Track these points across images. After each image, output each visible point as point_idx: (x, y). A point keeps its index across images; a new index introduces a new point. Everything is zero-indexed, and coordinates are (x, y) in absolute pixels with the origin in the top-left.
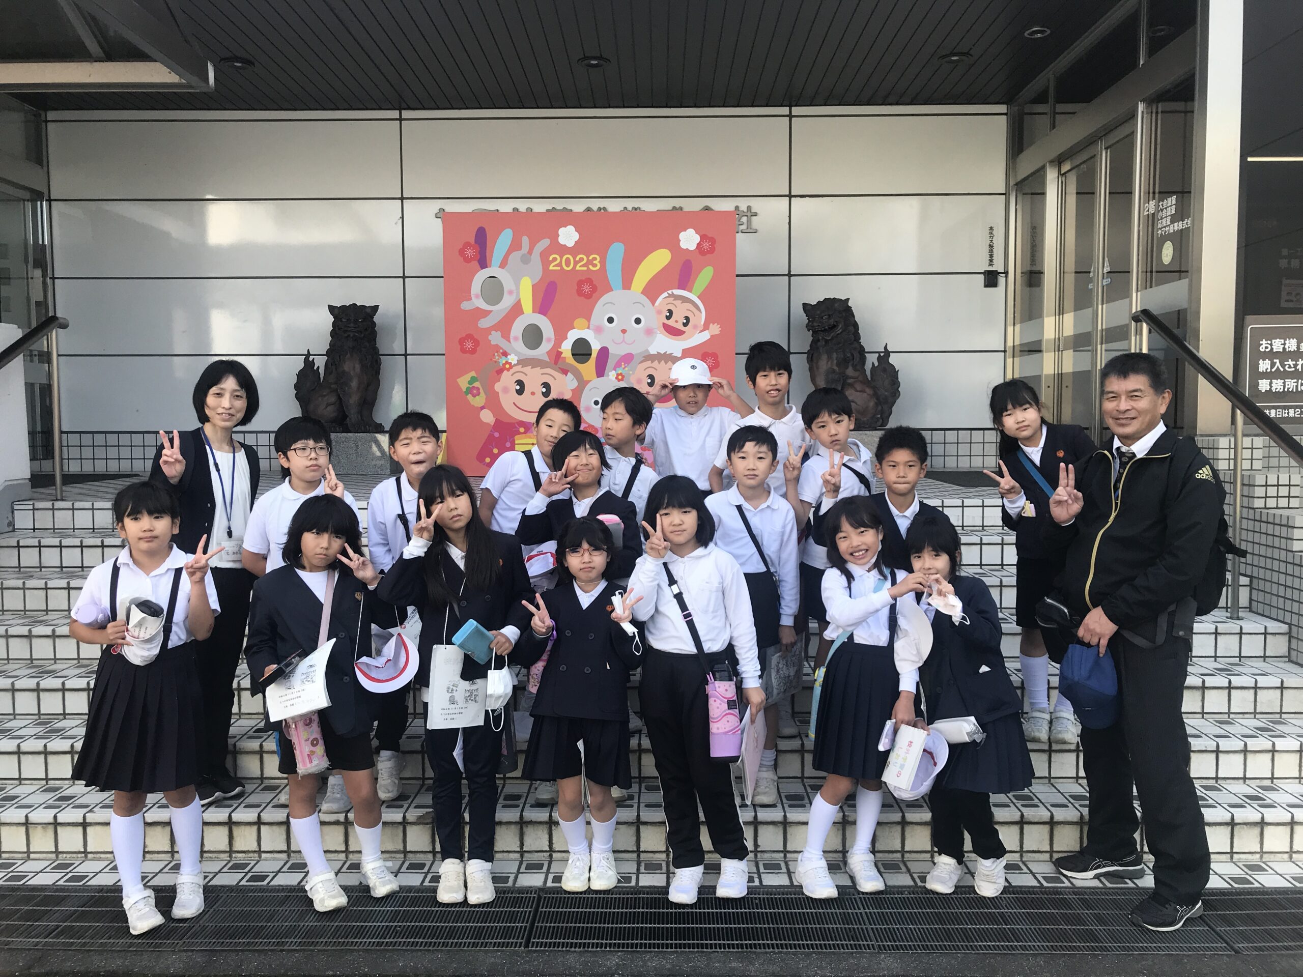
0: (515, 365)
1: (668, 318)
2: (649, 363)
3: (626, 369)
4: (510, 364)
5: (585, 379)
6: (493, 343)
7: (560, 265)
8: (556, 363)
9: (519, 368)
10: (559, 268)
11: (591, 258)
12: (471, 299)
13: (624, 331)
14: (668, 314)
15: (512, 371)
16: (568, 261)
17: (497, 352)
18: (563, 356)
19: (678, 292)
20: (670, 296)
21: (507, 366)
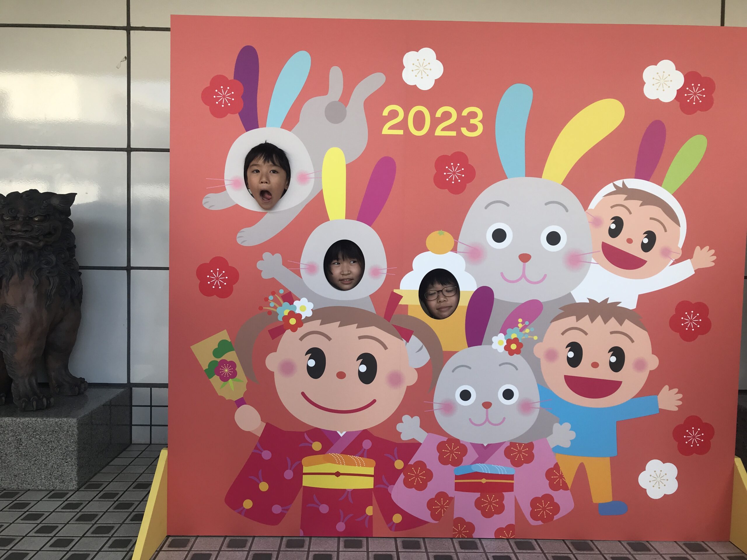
0: (308, 319)
1: (614, 233)
2: (571, 321)
3: (527, 331)
4: (298, 317)
5: (444, 349)
6: (265, 276)
7: (403, 125)
8: (388, 316)
9: (315, 325)
10: (401, 132)
11: (465, 113)
12: (224, 189)
13: (525, 258)
14: (613, 226)
15: (301, 331)
16: (419, 116)
17: (273, 293)
18: (402, 302)
19: (634, 183)
20: (619, 191)
21: (293, 321)
